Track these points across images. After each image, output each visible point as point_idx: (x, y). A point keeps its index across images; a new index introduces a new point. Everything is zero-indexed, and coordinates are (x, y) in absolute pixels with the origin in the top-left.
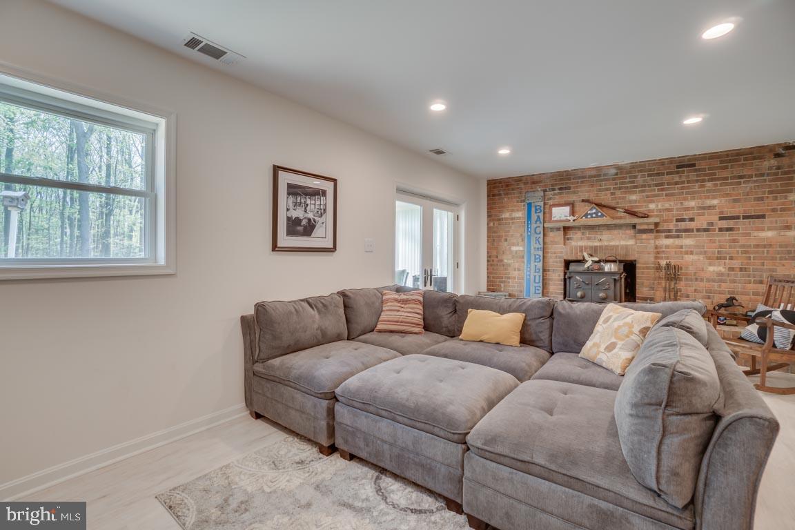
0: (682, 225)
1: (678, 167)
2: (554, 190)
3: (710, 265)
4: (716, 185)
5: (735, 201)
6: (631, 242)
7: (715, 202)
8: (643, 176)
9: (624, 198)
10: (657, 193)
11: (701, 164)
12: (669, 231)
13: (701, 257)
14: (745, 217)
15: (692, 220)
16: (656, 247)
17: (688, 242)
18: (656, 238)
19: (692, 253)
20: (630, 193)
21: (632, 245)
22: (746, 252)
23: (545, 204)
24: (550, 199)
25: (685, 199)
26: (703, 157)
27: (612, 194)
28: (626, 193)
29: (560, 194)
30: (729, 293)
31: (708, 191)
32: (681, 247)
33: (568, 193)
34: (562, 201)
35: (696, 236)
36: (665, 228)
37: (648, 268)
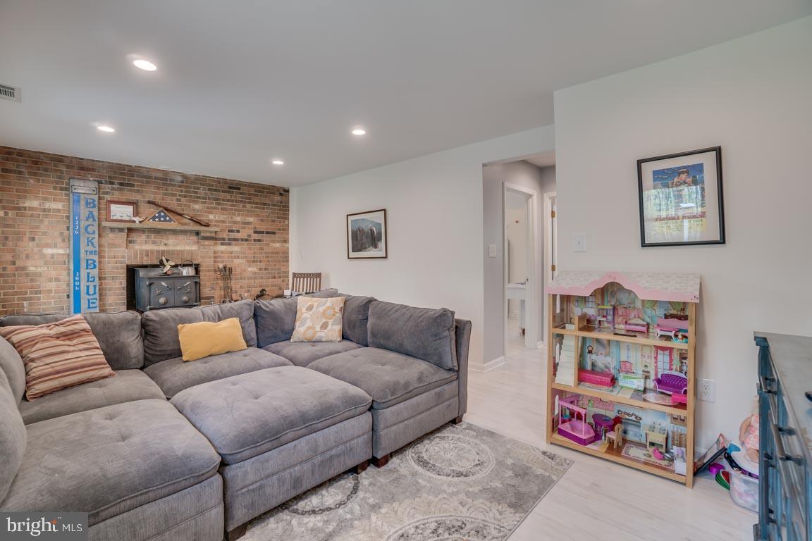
0: (232, 235)
1: (230, 188)
2: (112, 183)
3: (250, 266)
4: (252, 207)
5: (262, 220)
6: (195, 248)
7: (251, 219)
8: (204, 189)
9: (189, 206)
10: (214, 206)
11: (244, 189)
12: (224, 239)
13: (244, 261)
14: (267, 233)
15: (238, 231)
16: (215, 252)
17: (235, 248)
18: (215, 244)
19: (238, 258)
20: (194, 202)
21: (195, 250)
22: (267, 257)
23: (100, 198)
24: (107, 193)
25: (234, 214)
26: (250, 185)
27: (178, 200)
28: (190, 201)
29: (121, 190)
30: (260, 286)
31: (248, 211)
32: (232, 253)
33: (131, 191)
34: (124, 199)
35: (241, 244)
36: (221, 237)
37: (209, 271)
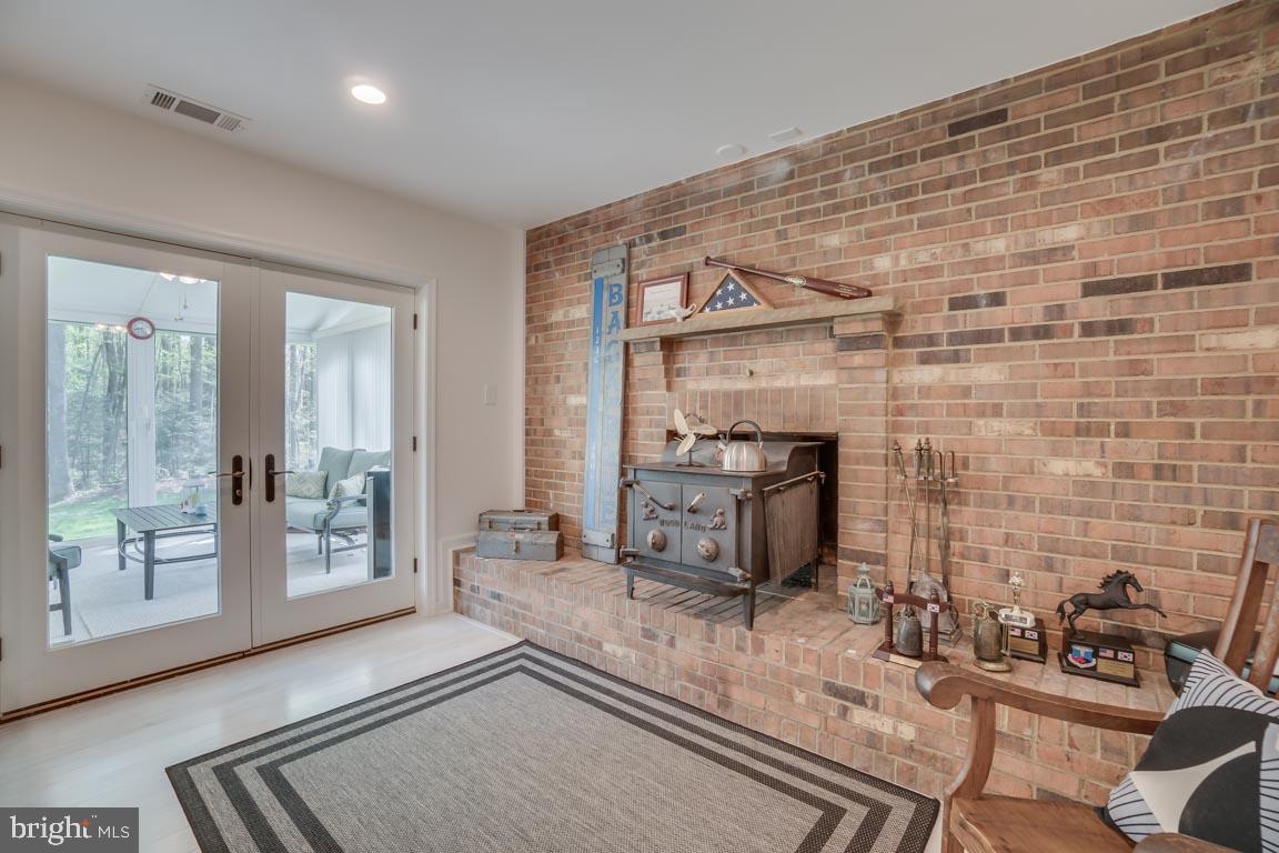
0: (969, 320)
1: (955, 129)
2: (649, 239)
3: (1056, 452)
4: (1072, 174)
5: (1137, 223)
6: (826, 379)
7: (1070, 233)
8: (858, 172)
9: (809, 244)
10: (895, 219)
11: (1024, 111)
12: (931, 340)
13: (1026, 427)
14: (1173, 281)
15: (997, 299)
16: (894, 393)
17: (985, 373)
18: (891, 363)
19: (997, 411)
20: (825, 227)
21: (826, 388)
22: (1177, 409)
23: (629, 281)
24: (642, 265)
25: (976, 232)
26: (1030, 85)
27: (781, 235)
28: (813, 228)
29: (662, 248)
30: (1117, 554)
31: (1048, 198)
32: (966, 391)
33: (679, 245)
34: (666, 268)
35: (1008, 355)
36: (919, 330)
37: (868, 460)
